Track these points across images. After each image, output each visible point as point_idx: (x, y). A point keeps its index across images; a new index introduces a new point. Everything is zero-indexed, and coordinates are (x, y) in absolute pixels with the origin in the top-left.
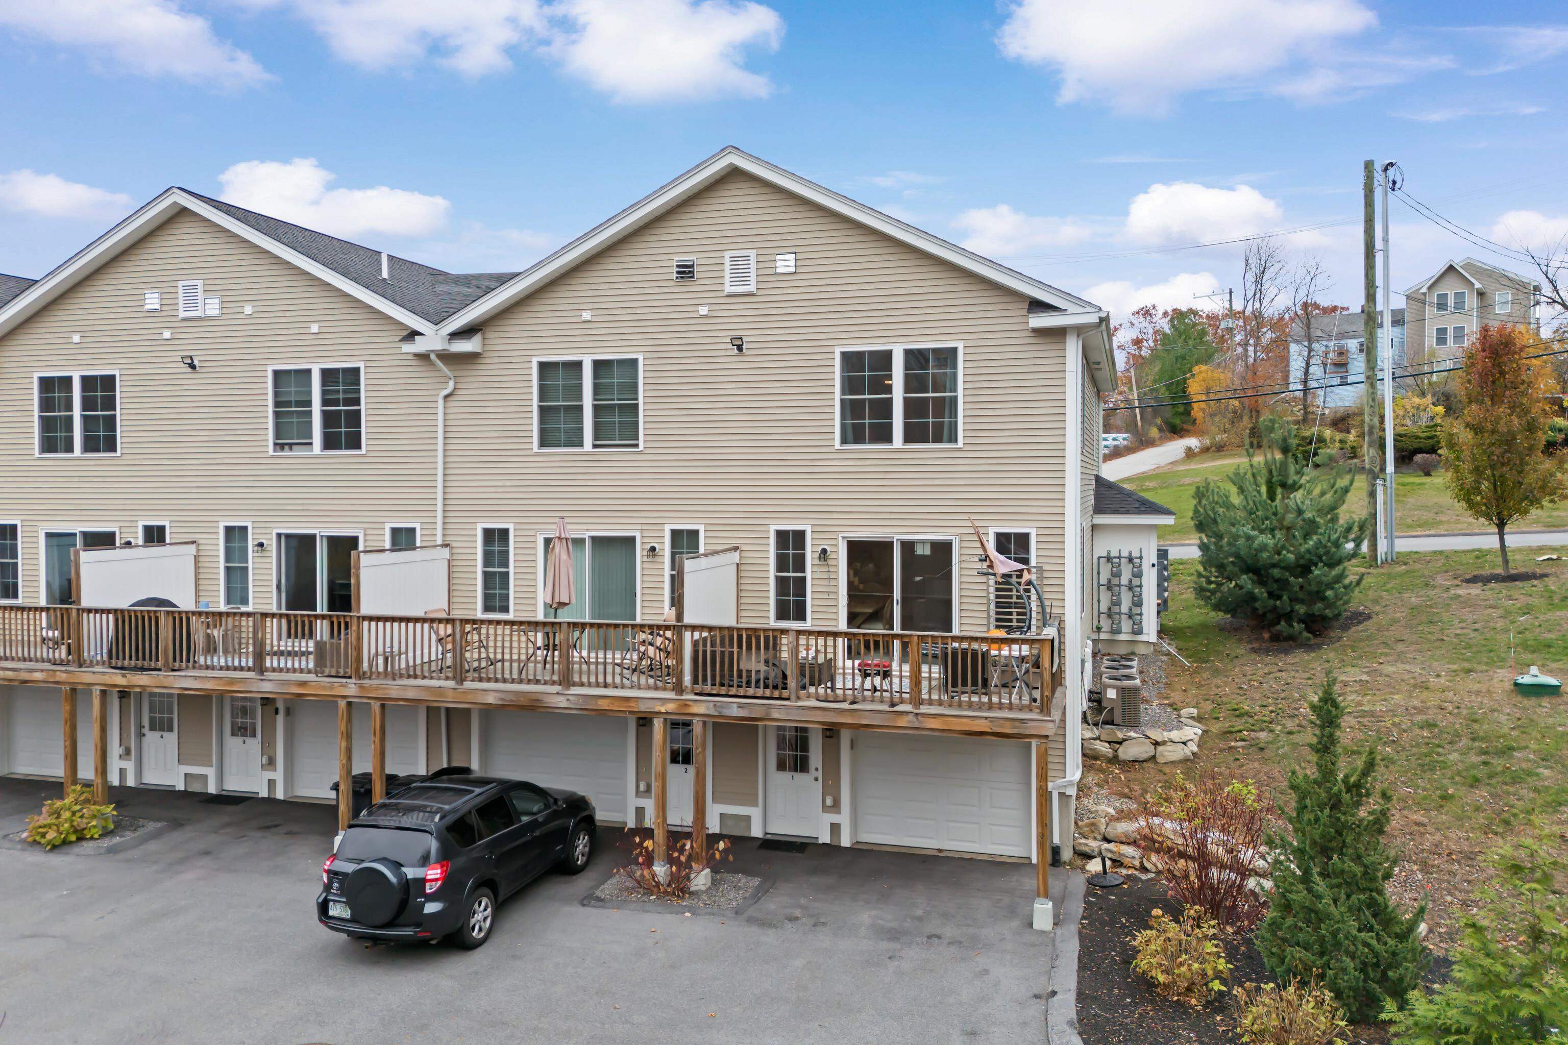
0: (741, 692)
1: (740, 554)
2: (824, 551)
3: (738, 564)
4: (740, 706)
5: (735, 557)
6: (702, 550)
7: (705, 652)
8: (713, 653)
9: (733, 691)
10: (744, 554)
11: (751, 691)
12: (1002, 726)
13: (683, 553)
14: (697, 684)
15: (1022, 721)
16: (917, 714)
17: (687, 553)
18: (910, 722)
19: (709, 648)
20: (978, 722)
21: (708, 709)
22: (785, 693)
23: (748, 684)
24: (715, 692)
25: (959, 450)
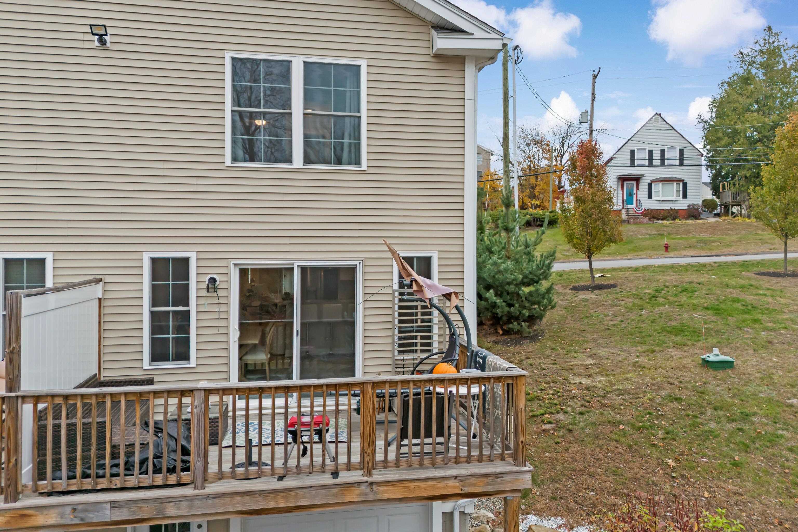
0: (117, 482)
1: (104, 286)
2: (213, 281)
3: (100, 299)
4: (115, 505)
5: (98, 290)
6: (49, 283)
7: (57, 428)
8: (71, 428)
9: (103, 483)
10: (108, 287)
11: (132, 481)
12: (474, 485)
13: (22, 288)
14: (44, 479)
15: (496, 475)
16: (371, 484)
17: (28, 288)
18: (361, 494)
19: (63, 422)
20: (445, 483)
21: (62, 516)
22: (186, 476)
23: (129, 467)
24: (74, 488)
25: (363, 172)
